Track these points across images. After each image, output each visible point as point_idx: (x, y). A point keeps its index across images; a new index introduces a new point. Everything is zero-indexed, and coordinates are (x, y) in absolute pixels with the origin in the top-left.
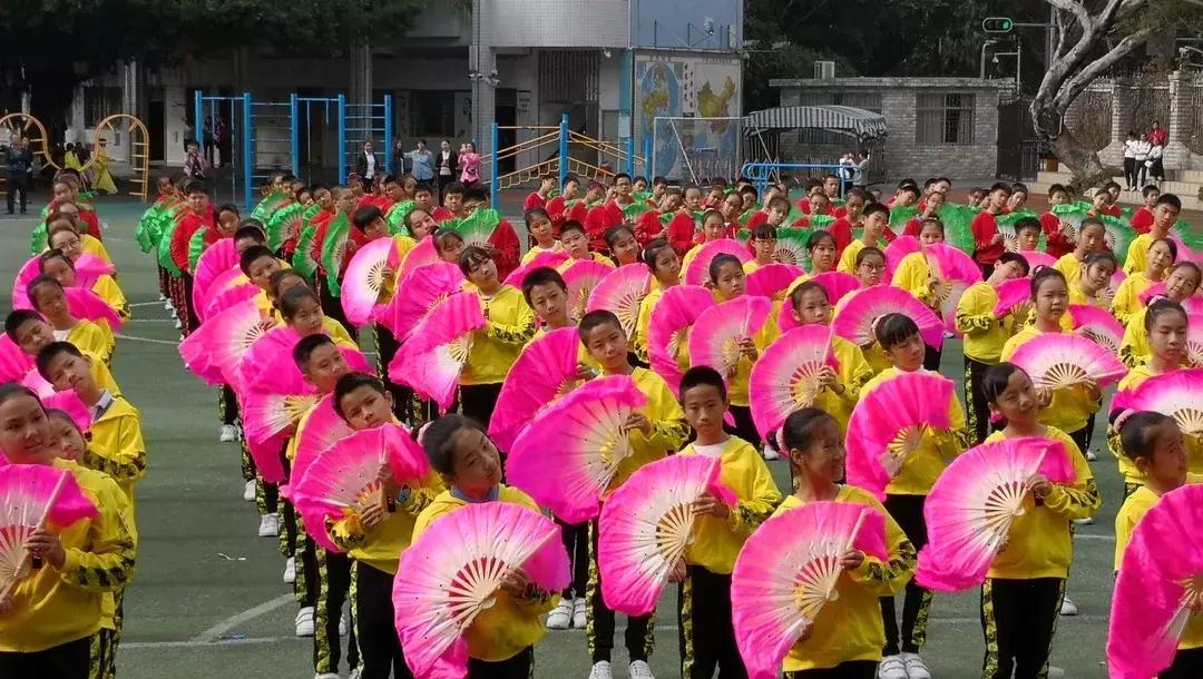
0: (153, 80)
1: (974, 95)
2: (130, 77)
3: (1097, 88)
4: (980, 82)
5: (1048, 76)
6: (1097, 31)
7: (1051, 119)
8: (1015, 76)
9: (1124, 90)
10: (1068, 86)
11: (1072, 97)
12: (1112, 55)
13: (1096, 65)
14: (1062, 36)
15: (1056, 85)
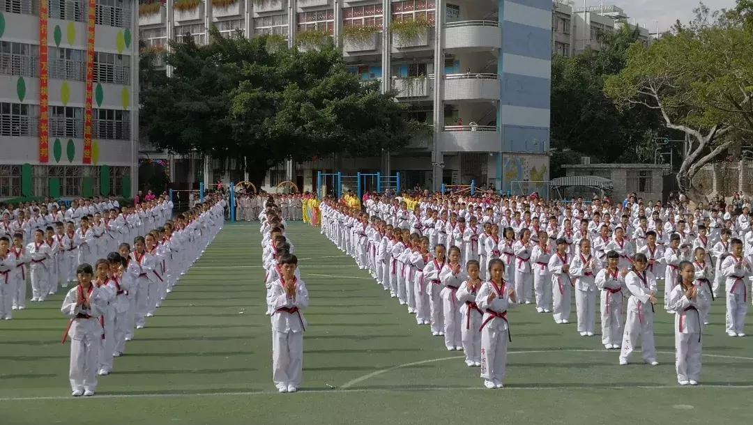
0: (299, 166)
1: (650, 172)
2: (289, 165)
3: (706, 168)
4: (654, 165)
5: (684, 163)
6: (706, 144)
7: (686, 182)
8: (670, 163)
9: (718, 169)
10: (693, 167)
11: (695, 172)
12: (713, 154)
13: (706, 158)
14: (690, 146)
15: (688, 167)
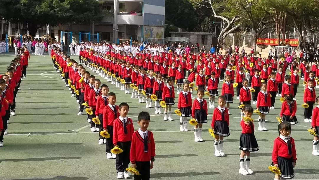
0: (52, 28)
1: (207, 36)
2: (47, 27)
3: (230, 35)
4: (209, 33)
5: (221, 33)
6: (230, 24)
7: (221, 41)
8: (215, 32)
9: (235, 36)
10: (225, 34)
11: (226, 37)
12: (233, 29)
13: (230, 31)
14: (224, 25)
15: (223, 34)
